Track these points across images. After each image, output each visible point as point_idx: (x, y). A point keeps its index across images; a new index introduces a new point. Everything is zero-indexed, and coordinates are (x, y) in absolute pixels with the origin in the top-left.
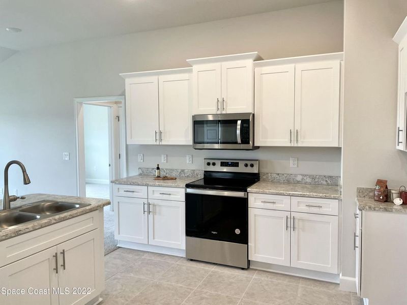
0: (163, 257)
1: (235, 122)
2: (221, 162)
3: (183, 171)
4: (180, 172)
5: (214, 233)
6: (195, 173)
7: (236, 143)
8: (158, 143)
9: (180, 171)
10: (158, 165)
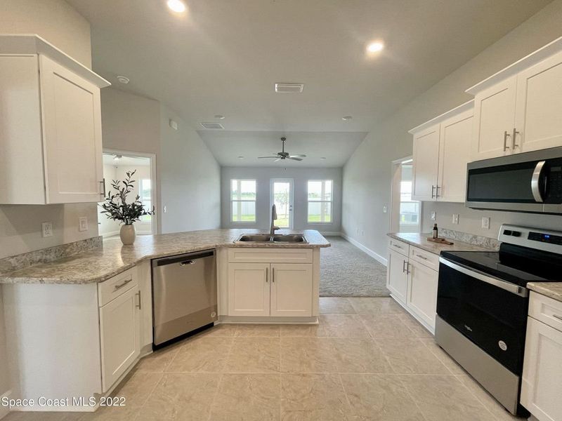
0: (416, 325)
1: (532, 165)
2: (530, 233)
3: (475, 237)
4: (472, 238)
5: (469, 328)
6: (491, 243)
7: (533, 201)
8: (434, 199)
9: (471, 236)
10: (436, 225)
